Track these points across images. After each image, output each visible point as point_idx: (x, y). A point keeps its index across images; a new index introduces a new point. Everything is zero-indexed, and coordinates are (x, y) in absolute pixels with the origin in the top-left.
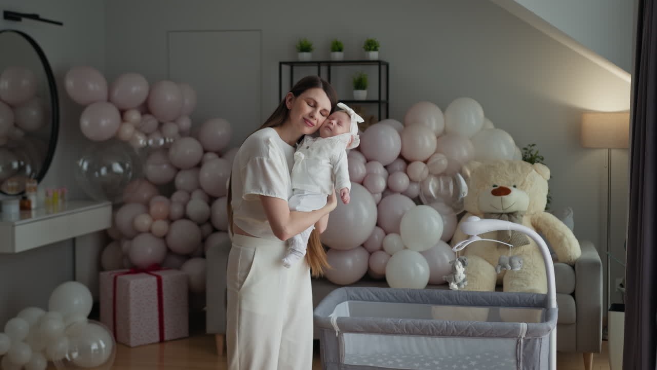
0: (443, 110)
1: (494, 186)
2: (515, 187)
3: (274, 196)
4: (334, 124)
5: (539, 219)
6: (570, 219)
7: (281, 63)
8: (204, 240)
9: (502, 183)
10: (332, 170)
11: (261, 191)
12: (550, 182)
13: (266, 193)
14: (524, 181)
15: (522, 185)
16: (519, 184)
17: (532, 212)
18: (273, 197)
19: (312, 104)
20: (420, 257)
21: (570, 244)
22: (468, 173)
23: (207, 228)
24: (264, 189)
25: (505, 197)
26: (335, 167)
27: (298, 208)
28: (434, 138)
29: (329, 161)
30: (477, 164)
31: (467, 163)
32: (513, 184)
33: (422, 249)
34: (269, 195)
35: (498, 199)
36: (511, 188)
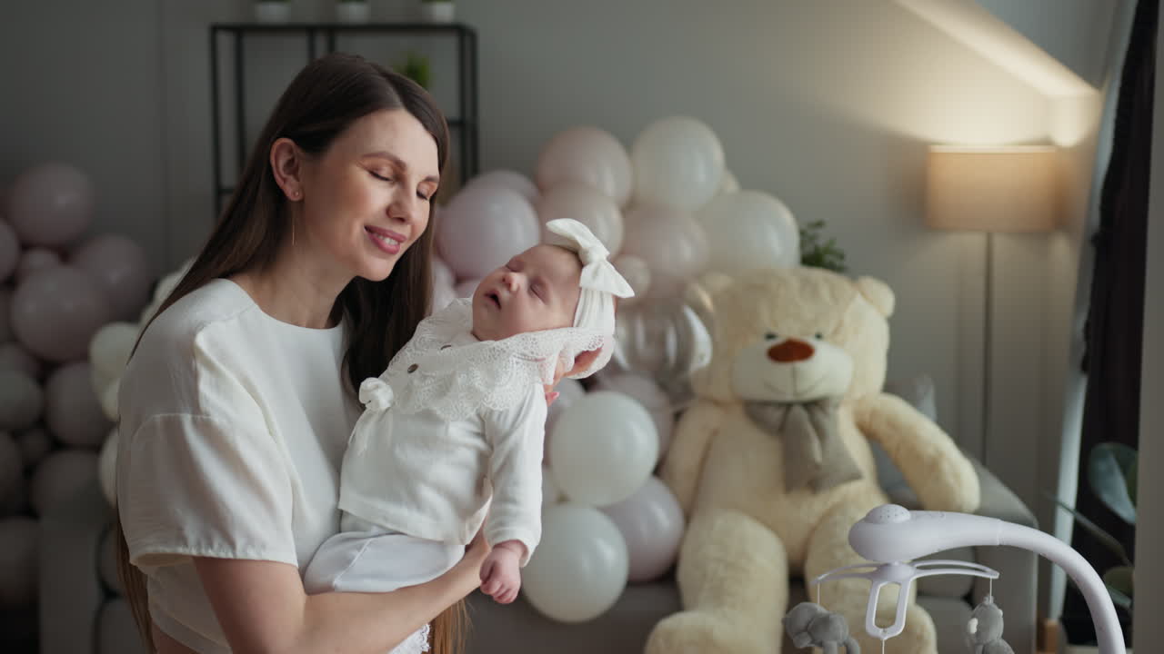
0: (628, 144)
1: (770, 336)
2: (819, 336)
3: (230, 556)
4: (514, 287)
5: (874, 413)
6: (929, 403)
7: (215, 29)
8: (29, 471)
9: (788, 330)
10: (484, 459)
11: (182, 540)
12: (893, 322)
13: (199, 545)
14: (840, 325)
15: (836, 332)
16: (828, 330)
17: (858, 395)
18: (228, 560)
19: (386, 171)
20: (602, 524)
21: (957, 476)
22: (707, 300)
23: (36, 442)
24: (192, 530)
25: (801, 366)
26: (496, 449)
27: (339, 582)
28: (615, 216)
29: (475, 429)
30: (722, 281)
31: (699, 276)
32: (815, 330)
33: (604, 500)
34: (211, 553)
35: (784, 369)
36: (812, 341)
